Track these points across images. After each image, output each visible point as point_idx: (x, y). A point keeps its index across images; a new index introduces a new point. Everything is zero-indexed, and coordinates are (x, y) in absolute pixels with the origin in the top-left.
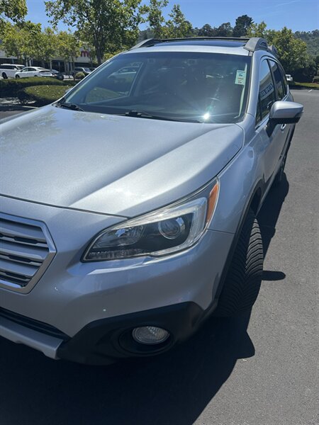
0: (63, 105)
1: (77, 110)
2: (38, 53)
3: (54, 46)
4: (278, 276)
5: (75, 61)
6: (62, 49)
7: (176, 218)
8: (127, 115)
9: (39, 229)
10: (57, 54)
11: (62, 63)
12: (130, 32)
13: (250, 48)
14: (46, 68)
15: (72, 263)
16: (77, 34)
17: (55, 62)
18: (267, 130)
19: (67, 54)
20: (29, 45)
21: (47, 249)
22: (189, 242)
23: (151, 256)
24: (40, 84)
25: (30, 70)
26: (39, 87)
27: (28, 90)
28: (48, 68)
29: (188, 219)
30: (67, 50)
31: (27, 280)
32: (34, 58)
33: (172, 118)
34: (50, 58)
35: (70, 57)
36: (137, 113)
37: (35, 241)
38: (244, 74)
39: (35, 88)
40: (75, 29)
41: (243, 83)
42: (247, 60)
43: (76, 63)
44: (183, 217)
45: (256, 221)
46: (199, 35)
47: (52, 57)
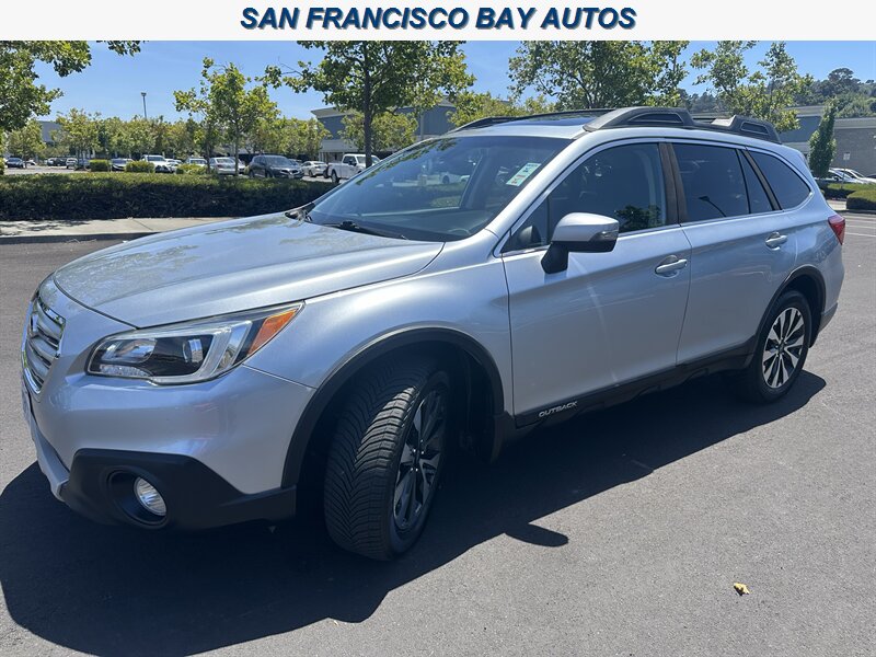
13: (593, 126)
22: (203, 373)
38: (535, 168)
41: (520, 183)
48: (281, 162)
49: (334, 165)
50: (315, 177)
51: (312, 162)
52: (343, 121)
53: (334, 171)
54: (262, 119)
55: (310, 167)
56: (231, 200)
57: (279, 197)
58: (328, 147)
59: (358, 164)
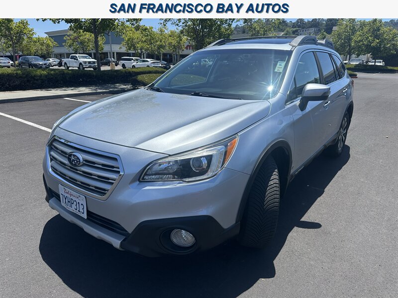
0: (152, 88)
1: (160, 91)
2: (152, 48)
3: (164, 42)
4: (316, 226)
5: (180, 53)
6: (170, 44)
7: (201, 157)
8: (192, 95)
9: (115, 159)
10: (167, 48)
11: (171, 55)
12: (225, 28)
13: (294, 44)
14: (157, 60)
15: (133, 181)
16: (182, 32)
17: (165, 55)
18: (299, 106)
19: (174, 48)
20: (145, 41)
21: (119, 172)
22: (210, 174)
23: (183, 181)
24: (150, 72)
25: (144, 61)
26: (148, 75)
27: (140, 77)
28: (159, 59)
29: (209, 158)
30: (174, 46)
31: (106, 192)
32: (149, 51)
33: (220, 96)
34: (161, 52)
35: (177, 50)
36: (199, 93)
37: (113, 167)
38: (283, 64)
39: (144, 75)
40: (180, 28)
41: (281, 70)
42: (289, 53)
43: (181, 55)
44: (206, 157)
45: (276, 170)
46: (293, 27)
47: (163, 51)
48: (37, 60)
49: (65, 60)
50: (53, 66)
51: (50, 59)
52: (65, 38)
53: (65, 63)
54: (25, 37)
55: (50, 61)
56: (28, 81)
57: (54, 78)
58: (57, 51)
59: (79, 59)
